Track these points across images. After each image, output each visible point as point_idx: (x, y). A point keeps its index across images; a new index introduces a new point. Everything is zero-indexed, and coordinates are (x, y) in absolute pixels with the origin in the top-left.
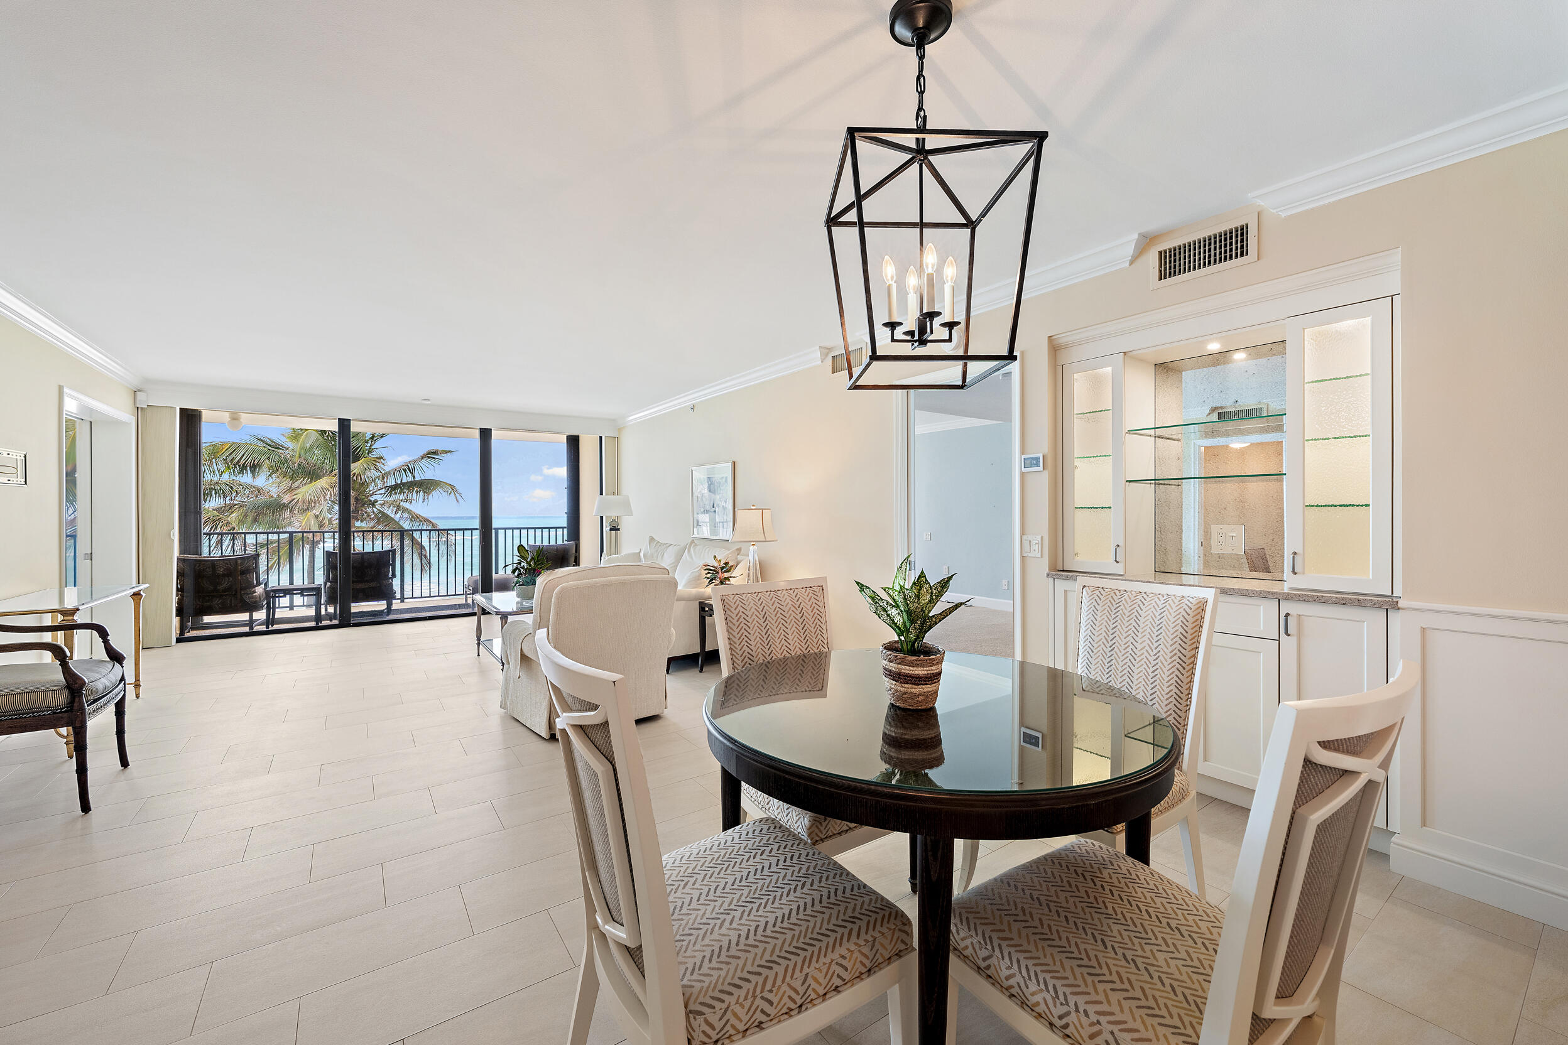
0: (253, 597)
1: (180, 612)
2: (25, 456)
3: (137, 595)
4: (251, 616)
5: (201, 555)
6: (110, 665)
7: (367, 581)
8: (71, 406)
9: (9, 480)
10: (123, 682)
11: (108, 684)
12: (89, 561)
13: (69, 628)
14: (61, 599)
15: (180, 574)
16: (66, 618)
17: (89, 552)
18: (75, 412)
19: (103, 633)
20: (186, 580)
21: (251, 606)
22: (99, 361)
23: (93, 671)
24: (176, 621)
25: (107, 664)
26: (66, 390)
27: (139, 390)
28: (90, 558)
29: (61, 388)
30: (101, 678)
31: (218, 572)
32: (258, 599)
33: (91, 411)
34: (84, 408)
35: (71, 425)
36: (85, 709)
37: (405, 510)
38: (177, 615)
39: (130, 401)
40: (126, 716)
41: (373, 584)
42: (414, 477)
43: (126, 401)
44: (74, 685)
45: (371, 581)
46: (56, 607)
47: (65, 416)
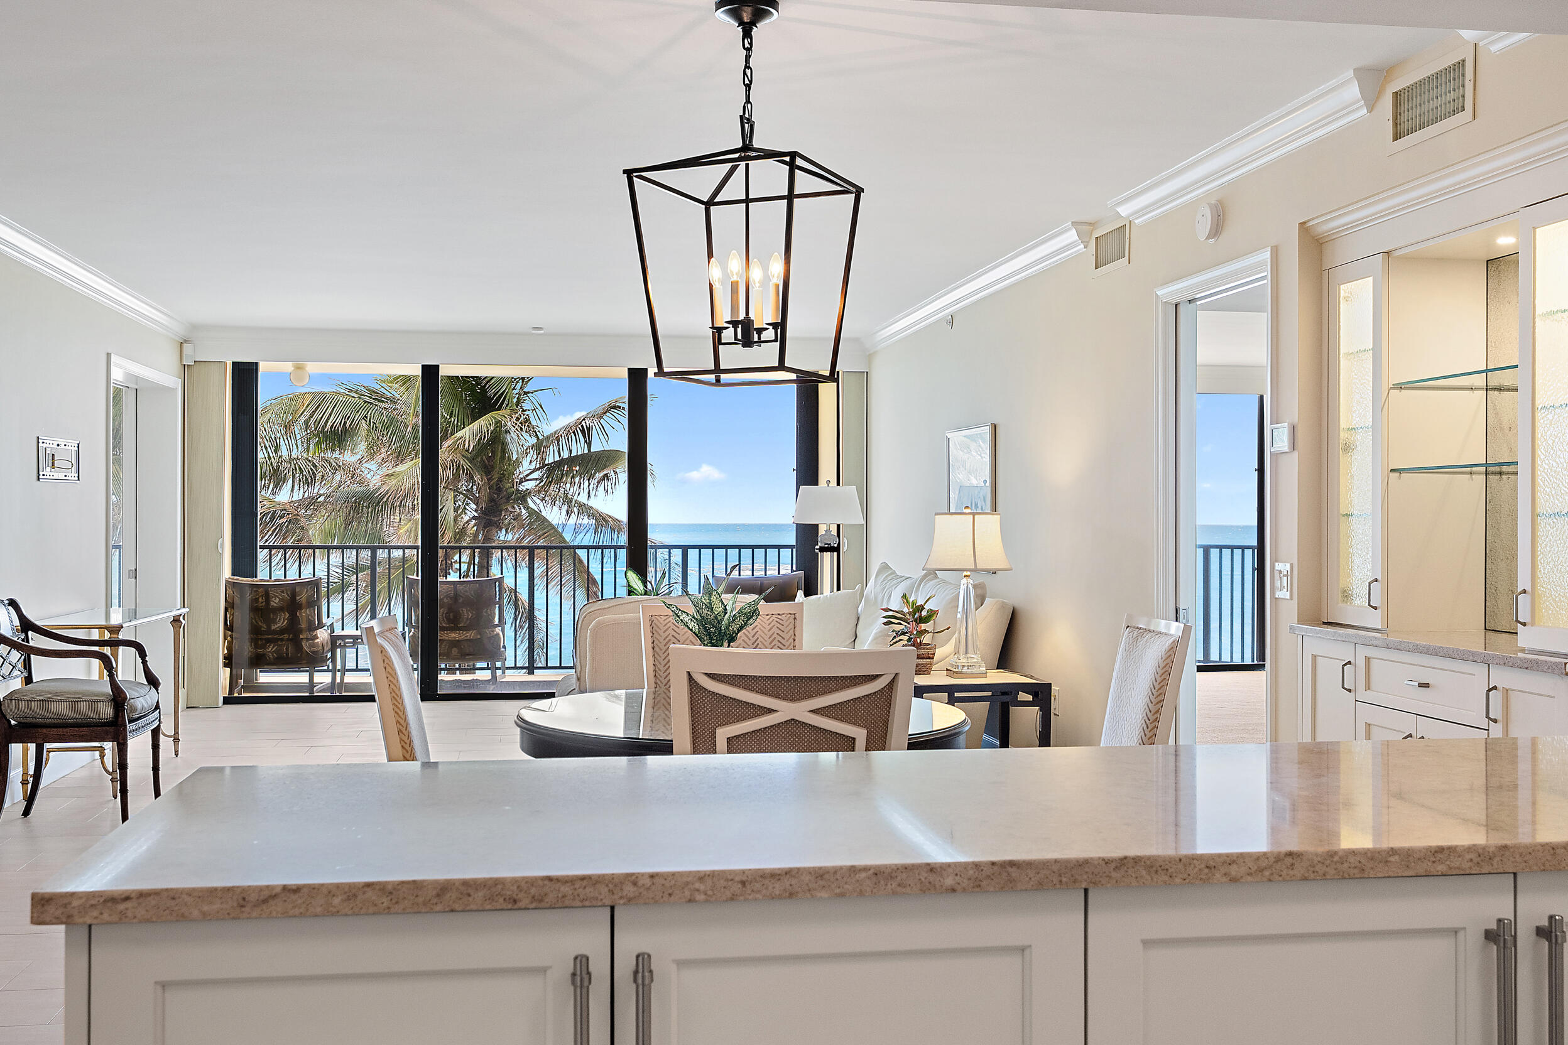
0: (314, 645)
1: (229, 661)
2: (78, 445)
3: (176, 621)
4: (311, 678)
5: (256, 577)
6: (147, 688)
7: (460, 629)
8: (117, 375)
9: (66, 476)
10: (158, 710)
11: (145, 705)
12: (134, 580)
13: (115, 644)
14: (107, 616)
15: (229, 606)
16: (112, 636)
17: (133, 569)
18: (121, 380)
19: (142, 653)
20: (236, 614)
21: (310, 660)
22: (146, 313)
23: (134, 690)
24: (225, 674)
25: (145, 687)
26: (114, 358)
27: (186, 341)
28: (134, 576)
29: (109, 355)
30: (141, 698)
31: (272, 603)
32: (320, 648)
33: (137, 378)
34: (129, 376)
35: (118, 394)
36: (126, 725)
37: (584, 509)
38: (225, 665)
39: (175, 358)
40: (160, 750)
41: (471, 635)
42: (589, 445)
43: (170, 360)
44: (118, 698)
45: (466, 629)
46: (103, 623)
47: (112, 384)
